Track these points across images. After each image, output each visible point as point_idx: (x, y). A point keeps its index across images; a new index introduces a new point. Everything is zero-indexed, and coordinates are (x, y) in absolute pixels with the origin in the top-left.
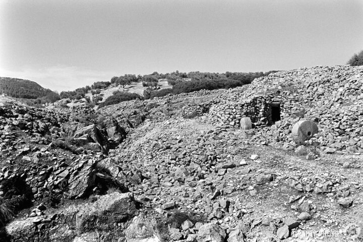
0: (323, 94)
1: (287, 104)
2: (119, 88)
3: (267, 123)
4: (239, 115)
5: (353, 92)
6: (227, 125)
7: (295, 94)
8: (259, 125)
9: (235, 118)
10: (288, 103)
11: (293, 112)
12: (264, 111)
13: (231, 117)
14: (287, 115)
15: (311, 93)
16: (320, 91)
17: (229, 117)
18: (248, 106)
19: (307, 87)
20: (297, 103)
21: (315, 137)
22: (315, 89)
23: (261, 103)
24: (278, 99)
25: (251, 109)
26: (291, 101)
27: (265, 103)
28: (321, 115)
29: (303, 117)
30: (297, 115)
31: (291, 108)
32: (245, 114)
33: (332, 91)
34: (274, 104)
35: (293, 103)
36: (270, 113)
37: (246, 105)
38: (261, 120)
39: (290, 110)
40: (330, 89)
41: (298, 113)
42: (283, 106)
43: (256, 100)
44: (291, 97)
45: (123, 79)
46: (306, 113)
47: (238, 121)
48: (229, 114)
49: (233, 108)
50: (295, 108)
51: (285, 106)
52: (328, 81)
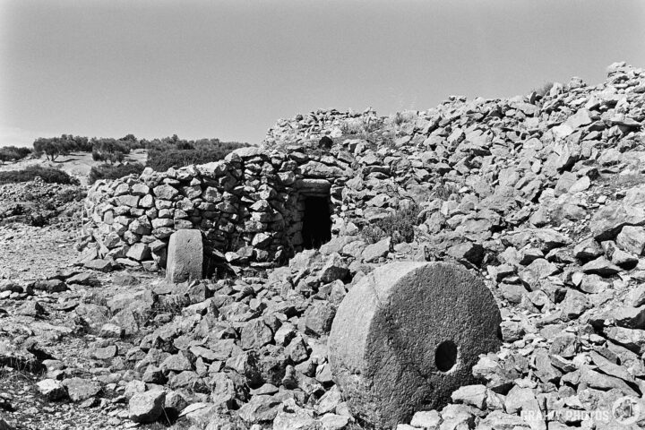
0: (484, 152)
1: (353, 186)
2: (44, 162)
3: (278, 253)
4: (165, 221)
5: (617, 138)
6: (115, 257)
7: (383, 151)
8: (246, 262)
9: (148, 230)
10: (357, 181)
11: (369, 215)
12: (267, 210)
13: (135, 224)
14: (352, 227)
15: (440, 150)
16: (476, 139)
17: (126, 227)
18: (203, 187)
19: (425, 131)
20: (390, 181)
21: (482, 381)
22: (455, 136)
23: (258, 177)
24: (323, 168)
25: (218, 198)
26: (366, 174)
27: (274, 181)
28: (495, 229)
29: (409, 240)
30: (386, 226)
31: (367, 198)
32: (190, 216)
33: (518, 140)
34: (309, 187)
35: (373, 180)
36: (296, 216)
37: (195, 181)
38: (255, 242)
39: (363, 207)
40: (511, 135)
41: (390, 220)
42: (338, 196)
43: (243, 169)
44: (370, 158)
45: (53, 143)
46: (424, 219)
47: (158, 243)
48: (127, 214)
49: (146, 189)
50: (379, 200)
51: (345, 192)
52: (500, 114)
